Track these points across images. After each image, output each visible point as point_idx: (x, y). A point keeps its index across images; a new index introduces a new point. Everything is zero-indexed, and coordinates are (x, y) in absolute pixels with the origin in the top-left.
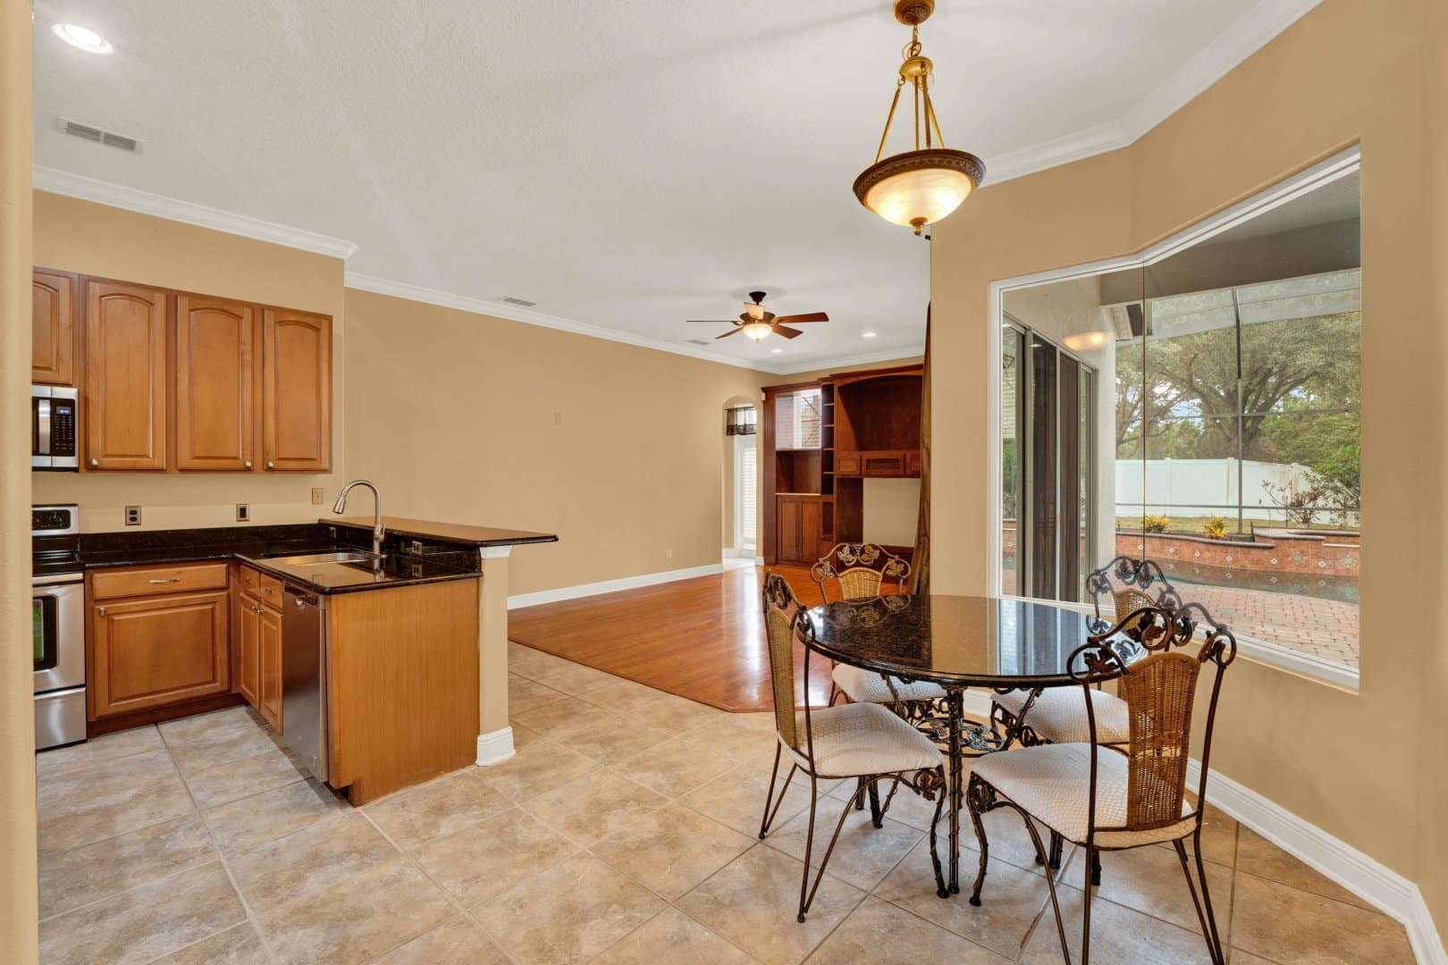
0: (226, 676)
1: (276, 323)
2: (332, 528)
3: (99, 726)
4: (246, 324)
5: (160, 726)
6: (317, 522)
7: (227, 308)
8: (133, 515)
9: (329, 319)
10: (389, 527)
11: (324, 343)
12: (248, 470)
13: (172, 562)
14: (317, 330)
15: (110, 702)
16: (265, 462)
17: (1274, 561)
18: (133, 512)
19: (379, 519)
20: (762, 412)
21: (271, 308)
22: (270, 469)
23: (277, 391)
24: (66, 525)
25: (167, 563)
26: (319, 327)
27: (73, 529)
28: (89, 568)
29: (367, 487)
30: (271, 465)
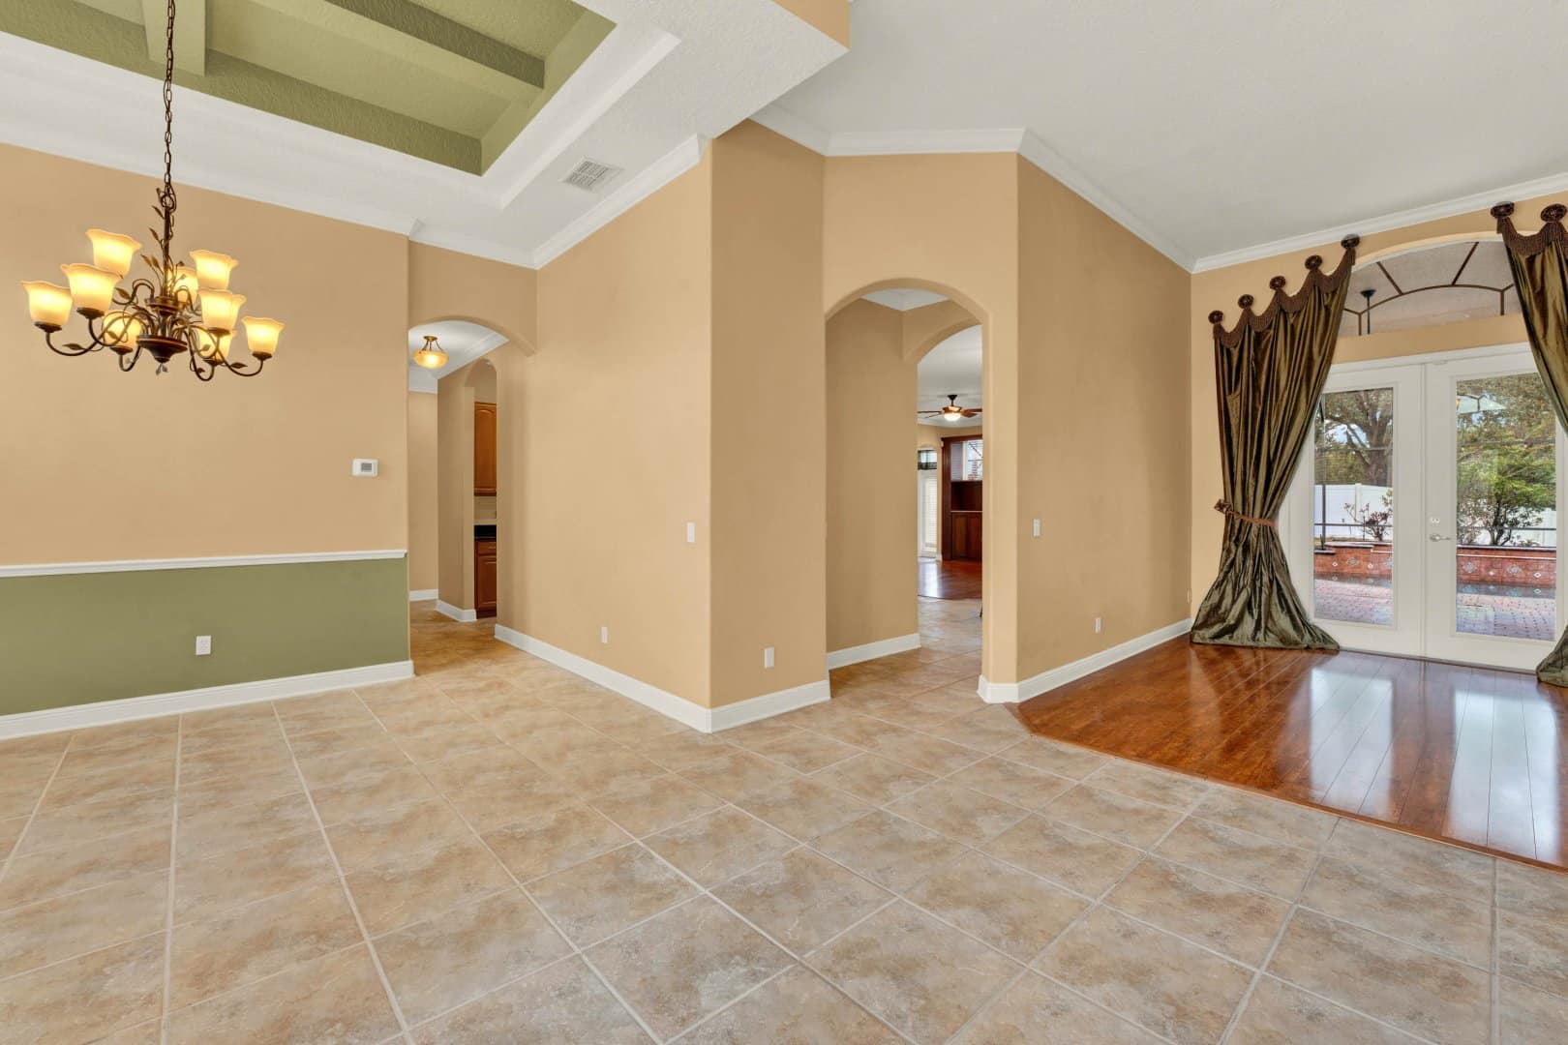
17: (1335, 564)
20: (941, 455)
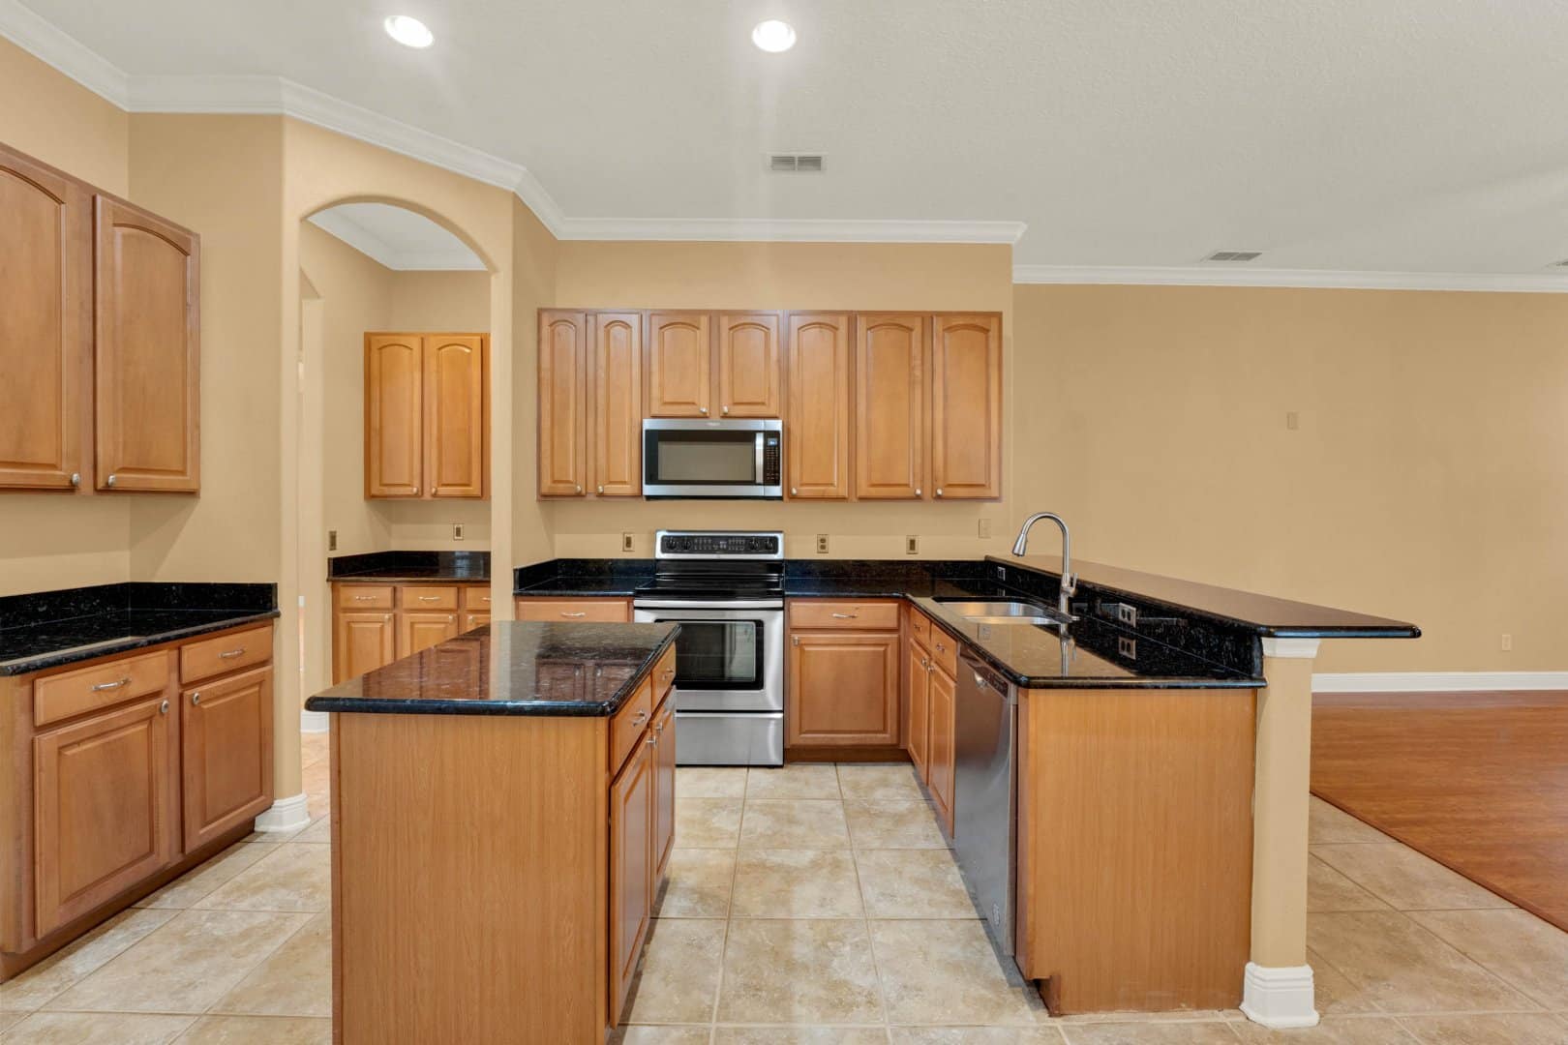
0: (895, 727)
1: (944, 330)
2: (1000, 568)
3: (794, 755)
4: (916, 334)
5: (839, 767)
6: (983, 559)
7: (898, 321)
8: (823, 544)
9: (998, 315)
10: (1082, 578)
11: (993, 345)
12: (918, 498)
13: (850, 597)
14: (986, 331)
15: (801, 733)
16: (934, 489)
18: (823, 541)
19: (1067, 563)
21: (939, 314)
22: (939, 498)
23: (945, 408)
24: (775, 551)
25: (847, 597)
26: (987, 327)
27: (778, 556)
28: (788, 596)
29: (1048, 520)
30: (940, 492)
